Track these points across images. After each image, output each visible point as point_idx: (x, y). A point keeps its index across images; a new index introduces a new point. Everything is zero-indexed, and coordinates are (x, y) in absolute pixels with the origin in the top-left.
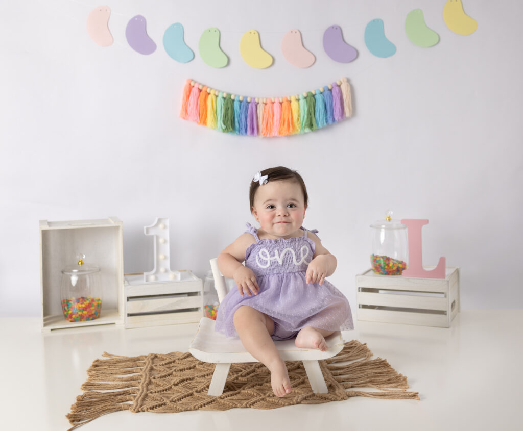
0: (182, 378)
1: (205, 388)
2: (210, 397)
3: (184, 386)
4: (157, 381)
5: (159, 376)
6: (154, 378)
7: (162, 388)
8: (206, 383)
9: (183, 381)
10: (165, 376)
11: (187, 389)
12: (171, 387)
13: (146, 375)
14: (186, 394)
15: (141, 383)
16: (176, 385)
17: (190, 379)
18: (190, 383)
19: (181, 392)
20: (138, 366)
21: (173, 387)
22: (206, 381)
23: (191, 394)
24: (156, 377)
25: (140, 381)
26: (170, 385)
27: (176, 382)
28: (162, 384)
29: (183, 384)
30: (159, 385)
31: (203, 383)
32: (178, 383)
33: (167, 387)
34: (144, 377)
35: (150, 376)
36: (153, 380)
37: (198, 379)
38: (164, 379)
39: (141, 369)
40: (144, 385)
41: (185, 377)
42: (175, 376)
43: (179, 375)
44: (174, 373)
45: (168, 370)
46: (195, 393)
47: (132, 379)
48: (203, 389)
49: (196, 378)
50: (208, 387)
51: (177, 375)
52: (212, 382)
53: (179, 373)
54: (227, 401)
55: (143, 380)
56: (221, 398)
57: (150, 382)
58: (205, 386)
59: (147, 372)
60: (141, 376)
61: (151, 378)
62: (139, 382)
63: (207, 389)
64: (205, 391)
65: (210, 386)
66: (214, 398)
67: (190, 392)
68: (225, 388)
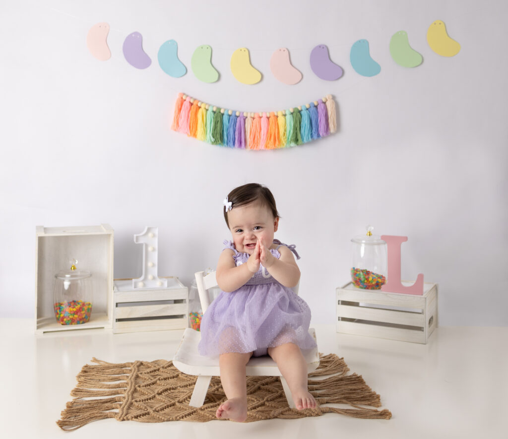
0: (165, 388)
1: (187, 398)
2: (191, 408)
3: (167, 396)
4: (142, 389)
5: (144, 384)
6: (139, 387)
7: (145, 397)
8: (188, 393)
9: (166, 390)
10: (149, 385)
11: (169, 399)
12: (155, 396)
13: (132, 383)
14: (169, 404)
15: (127, 391)
16: (159, 394)
17: (173, 389)
18: (173, 393)
19: (164, 402)
20: (124, 373)
21: (157, 396)
22: (188, 392)
23: (174, 405)
24: (141, 386)
25: (125, 388)
26: (154, 394)
27: (160, 392)
28: (147, 393)
29: (166, 393)
30: (143, 394)
31: (185, 394)
32: (162, 392)
33: (151, 396)
34: (130, 385)
35: (136, 384)
36: (138, 389)
37: (180, 389)
38: (149, 387)
39: (128, 377)
40: (130, 393)
41: (168, 387)
42: (159, 385)
43: (163, 384)
44: (158, 382)
45: (152, 378)
46: (177, 404)
47: (118, 386)
48: (185, 400)
49: (179, 388)
50: (190, 397)
51: (161, 383)
52: (194, 392)
53: (163, 382)
54: (206, 413)
55: (128, 388)
56: (201, 409)
57: (135, 391)
58: (187, 396)
59: (132, 380)
60: (127, 383)
61: (136, 386)
62: (125, 390)
63: (188, 399)
64: (186, 401)
65: (192, 397)
66: (195, 409)
67: (173, 402)
68: (205, 399)
